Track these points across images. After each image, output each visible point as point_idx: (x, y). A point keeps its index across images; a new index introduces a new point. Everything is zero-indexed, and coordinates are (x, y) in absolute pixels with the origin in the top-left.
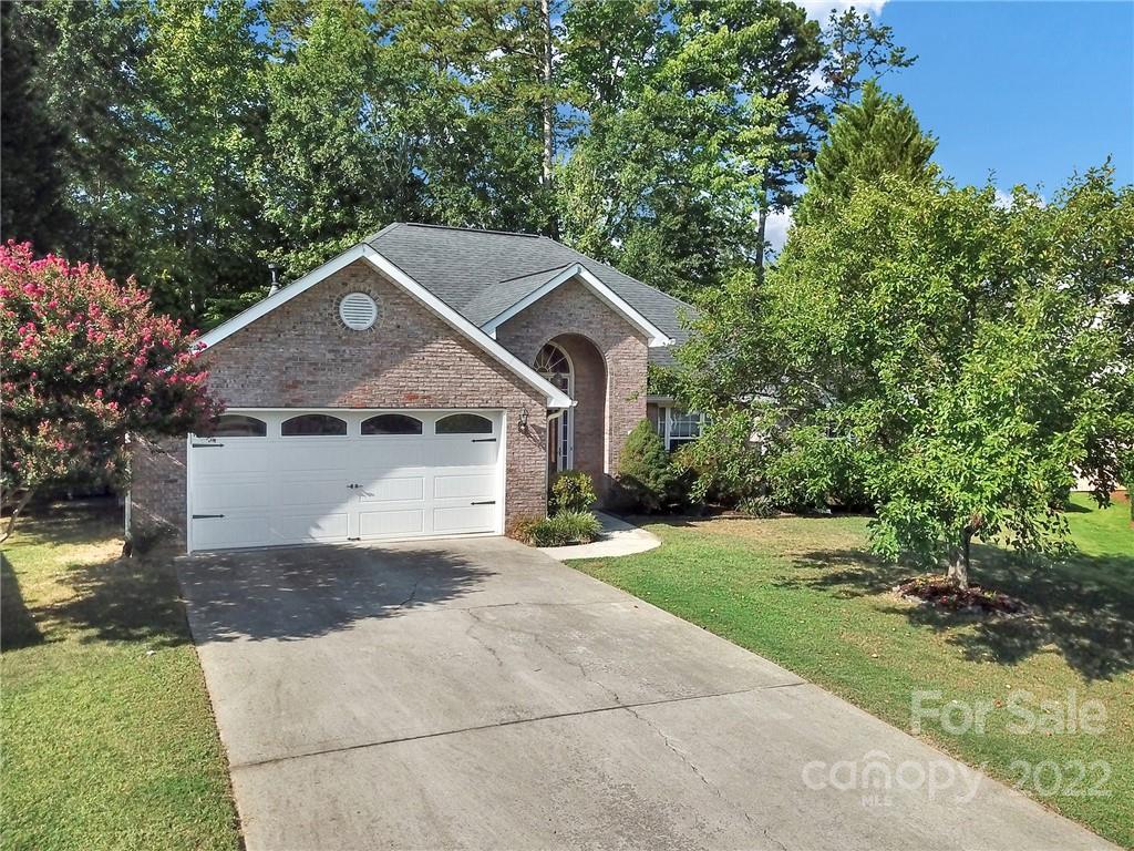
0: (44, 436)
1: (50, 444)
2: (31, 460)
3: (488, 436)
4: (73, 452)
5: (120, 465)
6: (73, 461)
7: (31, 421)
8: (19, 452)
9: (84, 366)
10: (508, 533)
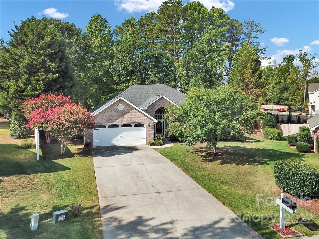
0: (74, 130)
1: (75, 131)
2: (73, 133)
3: (143, 127)
4: (78, 132)
5: (83, 133)
6: (78, 133)
7: (73, 128)
8: (72, 132)
9: (79, 120)
10: (147, 144)
